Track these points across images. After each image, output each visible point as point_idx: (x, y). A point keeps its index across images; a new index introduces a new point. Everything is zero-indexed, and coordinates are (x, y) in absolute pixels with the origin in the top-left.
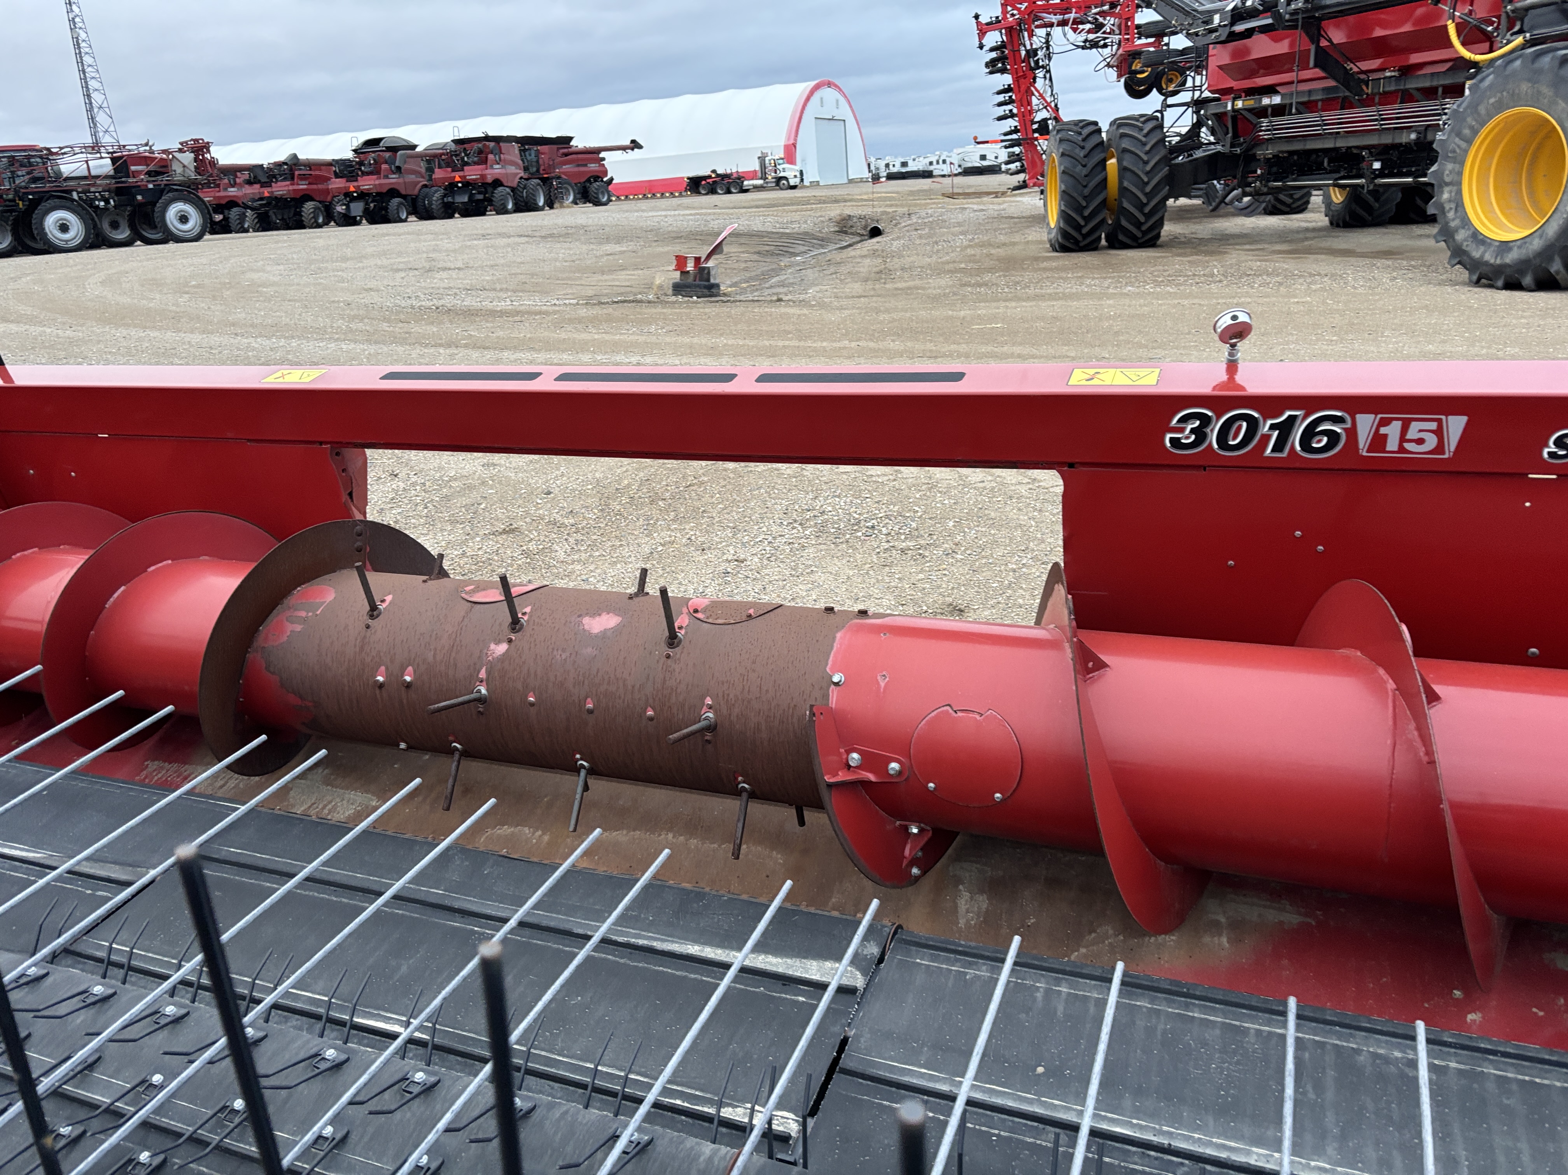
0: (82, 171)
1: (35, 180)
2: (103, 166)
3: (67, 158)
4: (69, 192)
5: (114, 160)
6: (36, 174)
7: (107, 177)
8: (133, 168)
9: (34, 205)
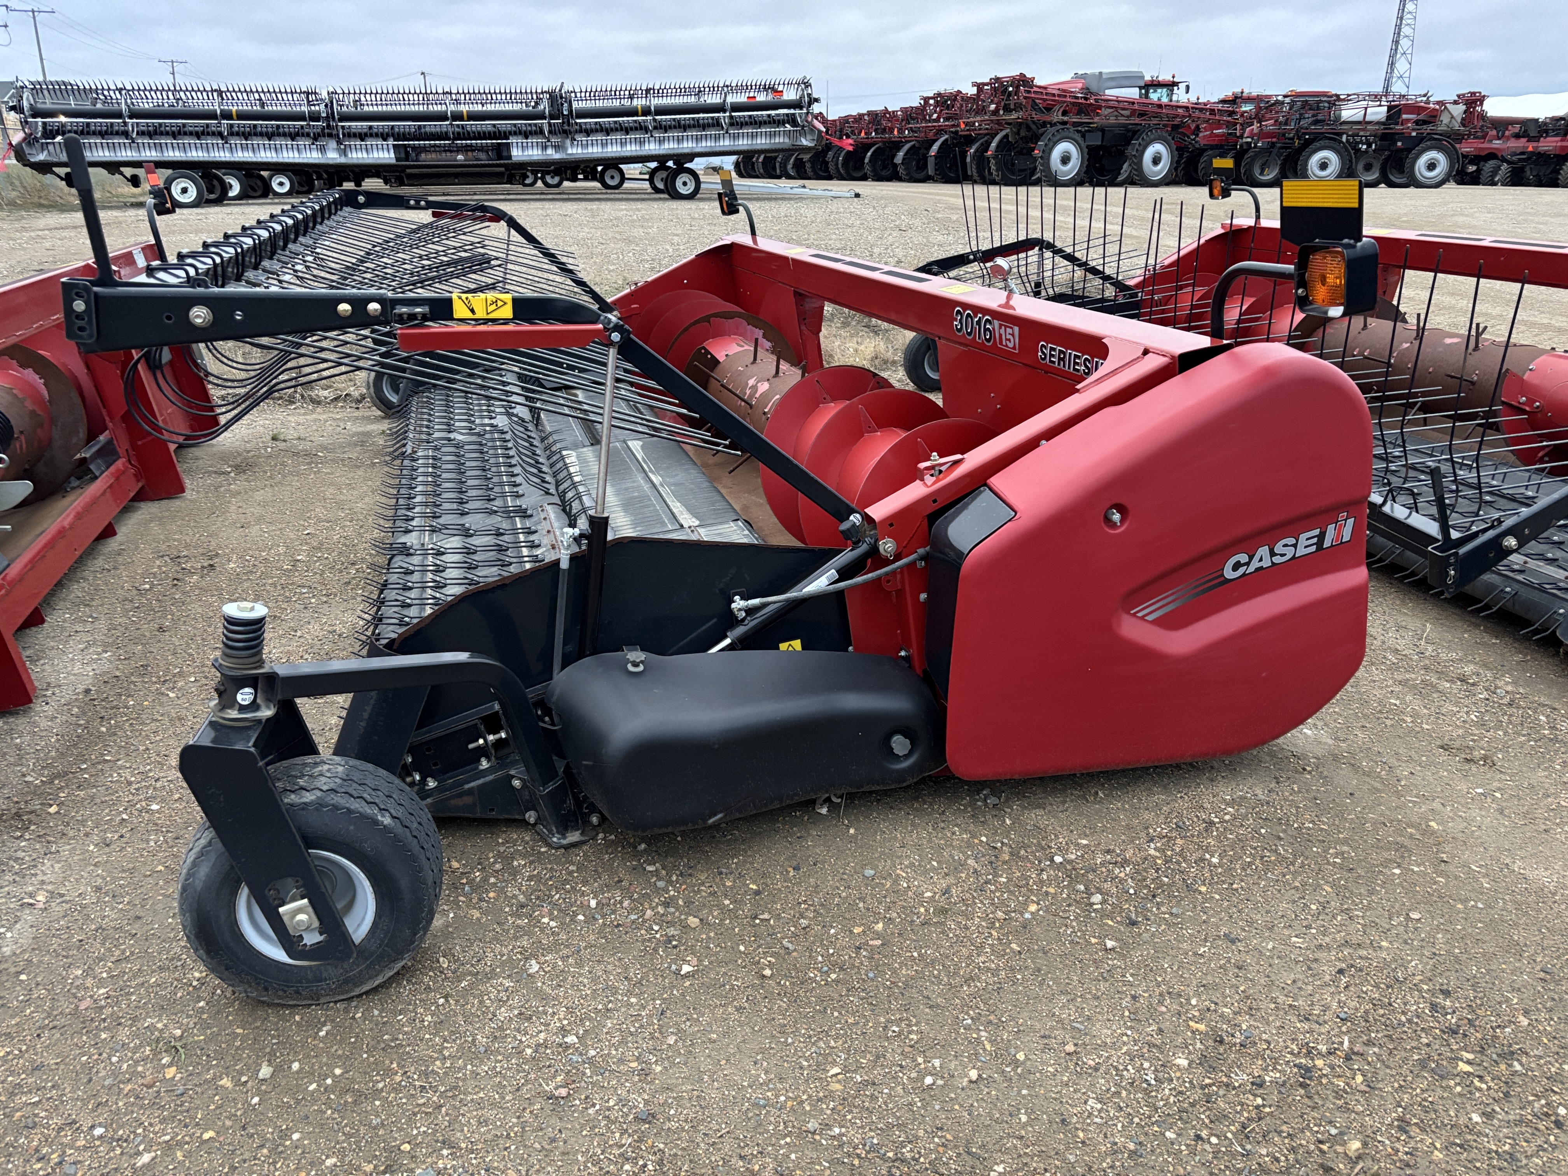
0: (1359, 117)
1: (1316, 122)
2: (1378, 112)
3: (1351, 105)
4: (1340, 134)
5: (1390, 108)
6: (1320, 117)
7: (1378, 123)
8: (1404, 116)
9: (1307, 143)
